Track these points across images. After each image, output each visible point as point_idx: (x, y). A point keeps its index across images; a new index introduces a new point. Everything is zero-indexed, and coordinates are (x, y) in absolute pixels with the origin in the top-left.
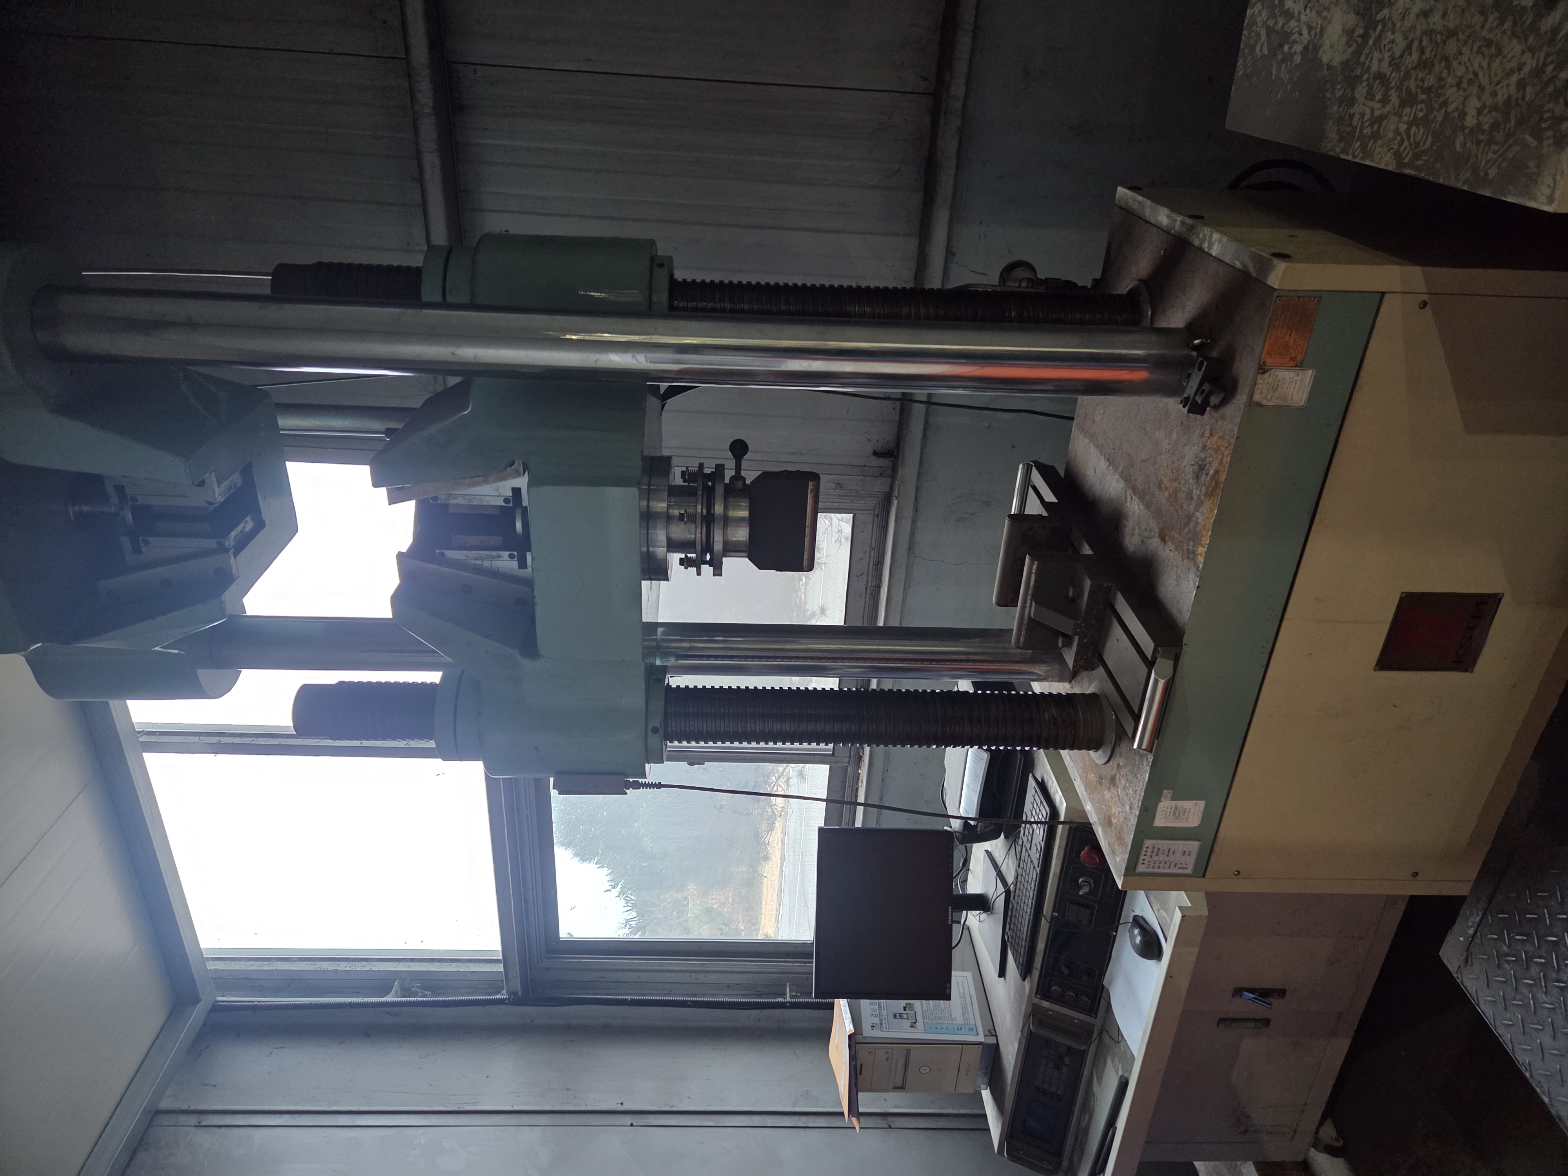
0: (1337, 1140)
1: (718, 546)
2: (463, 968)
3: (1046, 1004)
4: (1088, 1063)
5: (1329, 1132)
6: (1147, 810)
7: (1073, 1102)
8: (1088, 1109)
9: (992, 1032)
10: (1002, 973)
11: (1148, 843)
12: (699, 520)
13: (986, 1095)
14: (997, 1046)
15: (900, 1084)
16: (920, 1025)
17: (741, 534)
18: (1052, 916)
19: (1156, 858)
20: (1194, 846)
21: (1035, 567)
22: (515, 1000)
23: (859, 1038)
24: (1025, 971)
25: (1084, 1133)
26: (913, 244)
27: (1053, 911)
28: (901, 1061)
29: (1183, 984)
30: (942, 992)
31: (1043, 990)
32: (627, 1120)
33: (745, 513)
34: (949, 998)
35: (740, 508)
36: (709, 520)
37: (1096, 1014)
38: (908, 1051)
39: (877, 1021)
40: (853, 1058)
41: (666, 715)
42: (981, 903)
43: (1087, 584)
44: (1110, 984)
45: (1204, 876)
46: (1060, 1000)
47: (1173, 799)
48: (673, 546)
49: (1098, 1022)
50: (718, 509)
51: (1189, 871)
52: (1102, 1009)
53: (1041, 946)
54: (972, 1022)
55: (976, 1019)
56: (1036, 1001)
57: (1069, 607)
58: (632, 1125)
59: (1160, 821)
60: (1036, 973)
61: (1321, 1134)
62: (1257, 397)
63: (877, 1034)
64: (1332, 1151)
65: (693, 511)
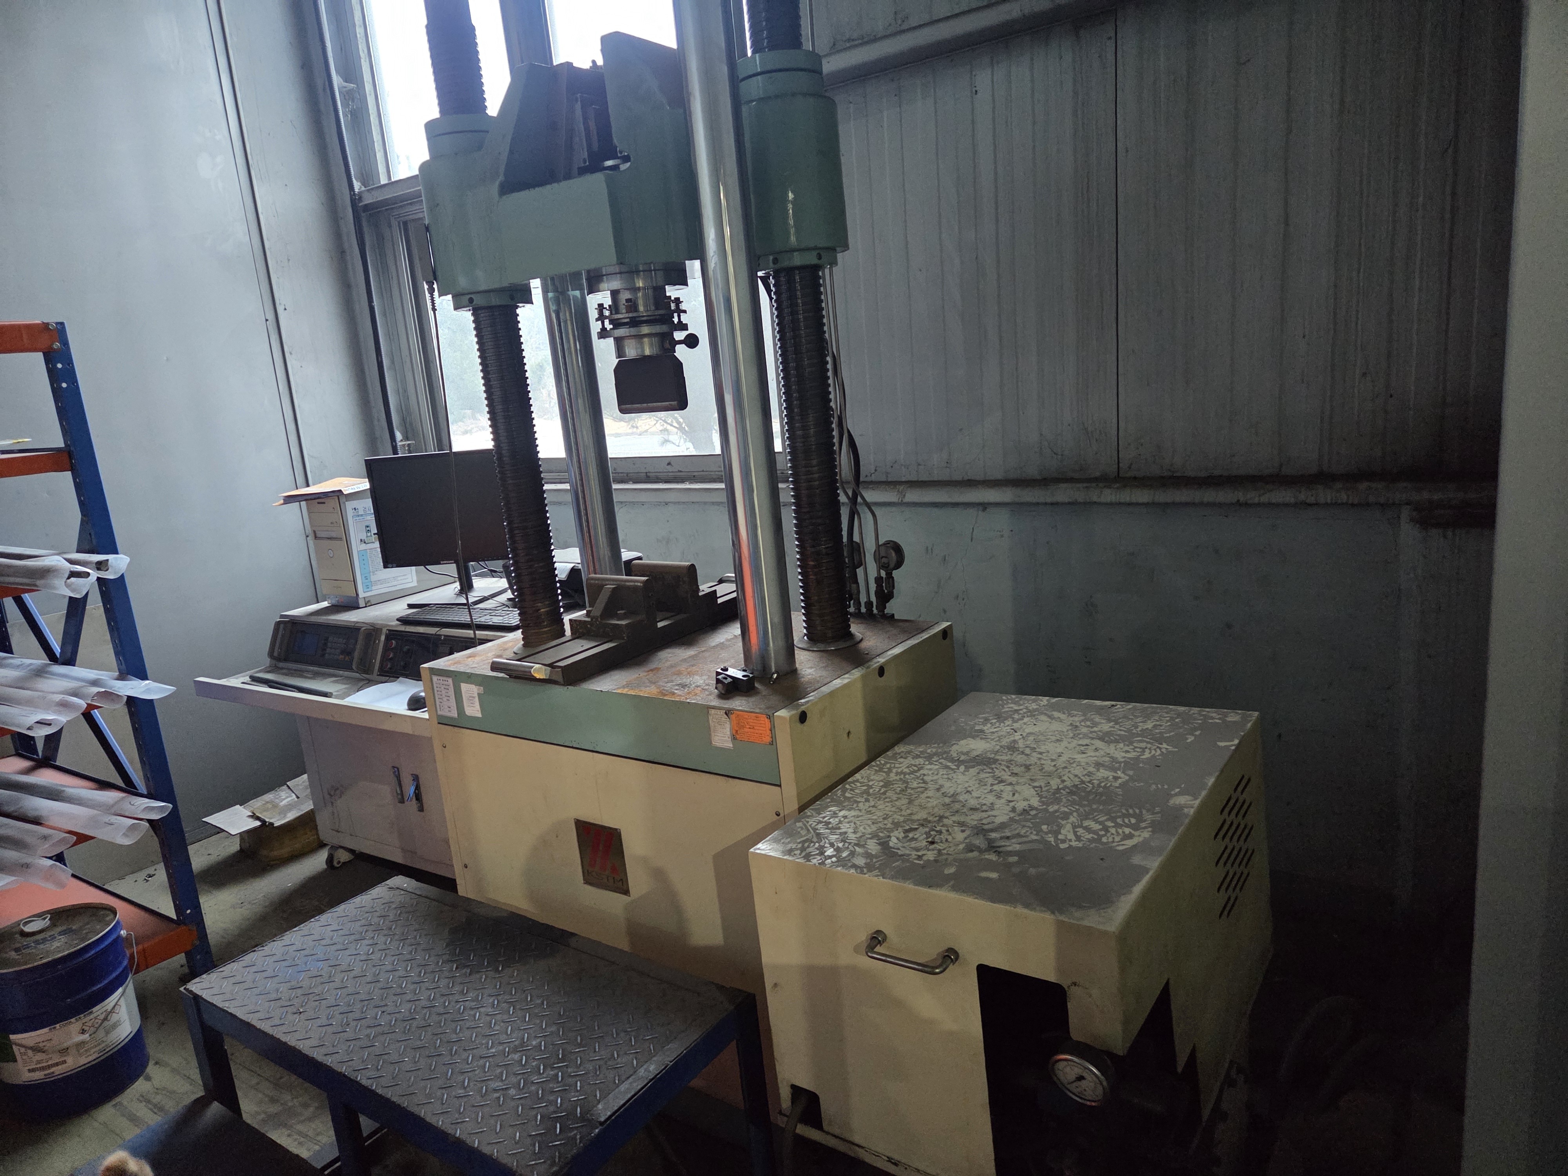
0: (339, 862)
1: (621, 332)
2: (378, 146)
3: (383, 638)
4: (347, 673)
5: (343, 856)
6: (470, 678)
7: (320, 665)
8: (316, 675)
9: (368, 604)
10: (411, 606)
11: (450, 680)
12: (631, 315)
13: (325, 604)
14: (359, 608)
15: (318, 535)
16: (363, 547)
17: (631, 352)
18: (441, 635)
19: (442, 688)
20: (455, 714)
21: (639, 584)
22: (355, 199)
23: (342, 500)
24: (404, 621)
25: (300, 674)
26: (999, 475)
27: (444, 636)
28: (334, 535)
29: (387, 726)
30: (389, 560)
31: (393, 634)
32: (271, 316)
33: (647, 352)
34: (385, 567)
35: (651, 345)
36: (634, 323)
37: (380, 675)
38: (341, 539)
39: (361, 512)
40: (326, 495)
41: (490, 308)
42: (466, 586)
43: (623, 622)
44: (400, 682)
45: (439, 723)
46: (386, 649)
47: (479, 694)
48: (615, 294)
49: (374, 676)
50: (645, 330)
51: (439, 713)
52: (384, 678)
53: (421, 629)
54: (374, 588)
55: (377, 590)
56: (384, 631)
57: (610, 610)
58: (267, 320)
59: (464, 687)
60: (403, 628)
61: (341, 851)
62: (712, 711)
63: (350, 513)
64: (330, 860)
65: (641, 308)
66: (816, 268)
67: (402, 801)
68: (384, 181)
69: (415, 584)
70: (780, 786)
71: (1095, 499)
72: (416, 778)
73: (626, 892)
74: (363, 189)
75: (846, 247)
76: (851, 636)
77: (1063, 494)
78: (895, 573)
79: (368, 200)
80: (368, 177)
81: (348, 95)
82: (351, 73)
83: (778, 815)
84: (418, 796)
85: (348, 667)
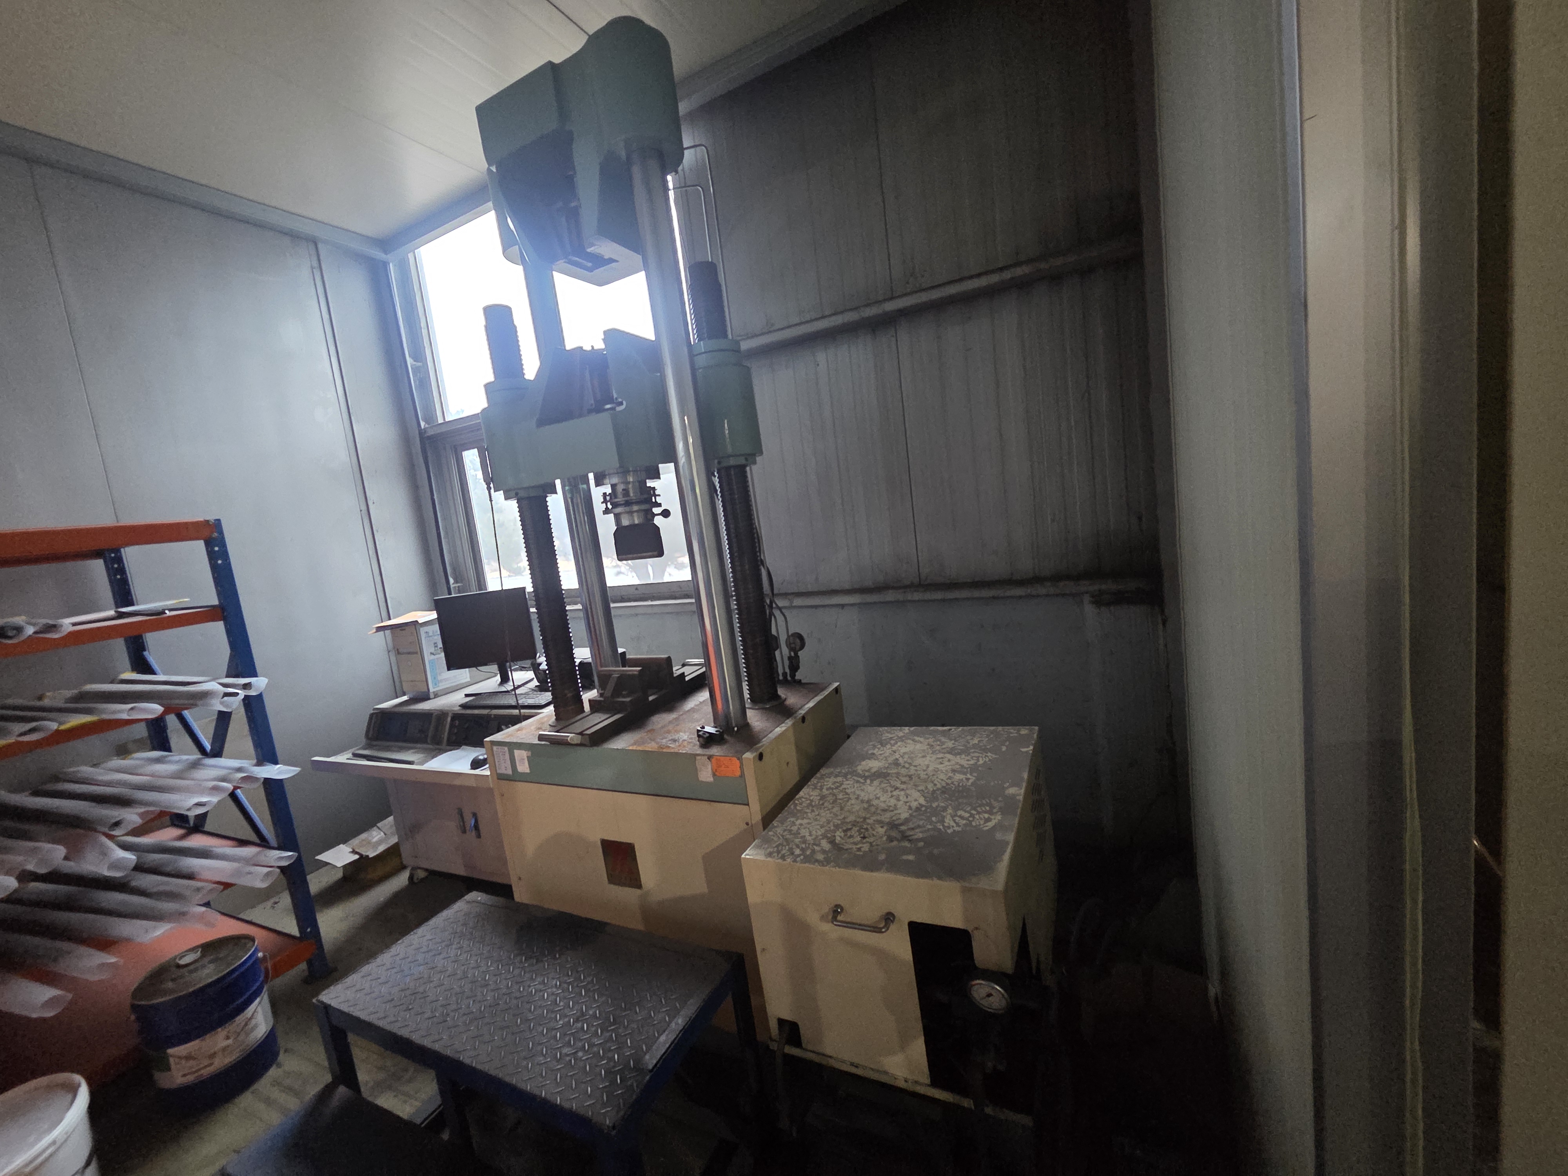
0: (418, 879)
1: (618, 510)
2: (436, 400)
3: (449, 719)
4: (425, 746)
5: (421, 874)
6: (520, 746)
7: (405, 741)
8: (401, 749)
9: (436, 696)
10: (467, 695)
11: (506, 749)
12: (626, 499)
13: (405, 698)
14: (429, 699)
15: (400, 651)
16: (432, 657)
17: (625, 522)
18: (492, 714)
19: (501, 754)
20: (510, 772)
21: (636, 673)
22: (422, 433)
23: (418, 627)
24: (464, 706)
25: (388, 749)
26: (847, 586)
28: (411, 650)
29: (457, 782)
30: (452, 665)
31: (456, 717)
32: (364, 508)
33: (636, 522)
34: (449, 669)
35: (638, 518)
36: (628, 503)
37: (448, 746)
38: (416, 653)
39: (431, 634)
40: (406, 624)
41: (529, 498)
42: (505, 679)
43: (628, 699)
45: (498, 779)
46: (452, 725)
47: (528, 757)
48: (613, 487)
49: (444, 746)
50: (635, 508)
51: (499, 771)
53: (476, 712)
54: (440, 684)
55: (442, 686)
56: (450, 715)
57: (617, 692)
58: (361, 511)
59: (517, 753)
60: (464, 712)
61: (419, 871)
62: (698, 758)
63: (423, 636)
64: (411, 878)
65: (632, 495)
66: (744, 466)
67: (464, 832)
68: (440, 421)
69: (468, 679)
70: (748, 805)
71: (909, 598)
72: (475, 815)
73: (639, 886)
74: (427, 426)
75: (761, 453)
76: (779, 697)
77: (890, 596)
78: (800, 653)
79: (430, 433)
80: (430, 417)
81: (416, 370)
82: (418, 355)
83: (747, 824)
84: (476, 827)
85: (423, 741)
